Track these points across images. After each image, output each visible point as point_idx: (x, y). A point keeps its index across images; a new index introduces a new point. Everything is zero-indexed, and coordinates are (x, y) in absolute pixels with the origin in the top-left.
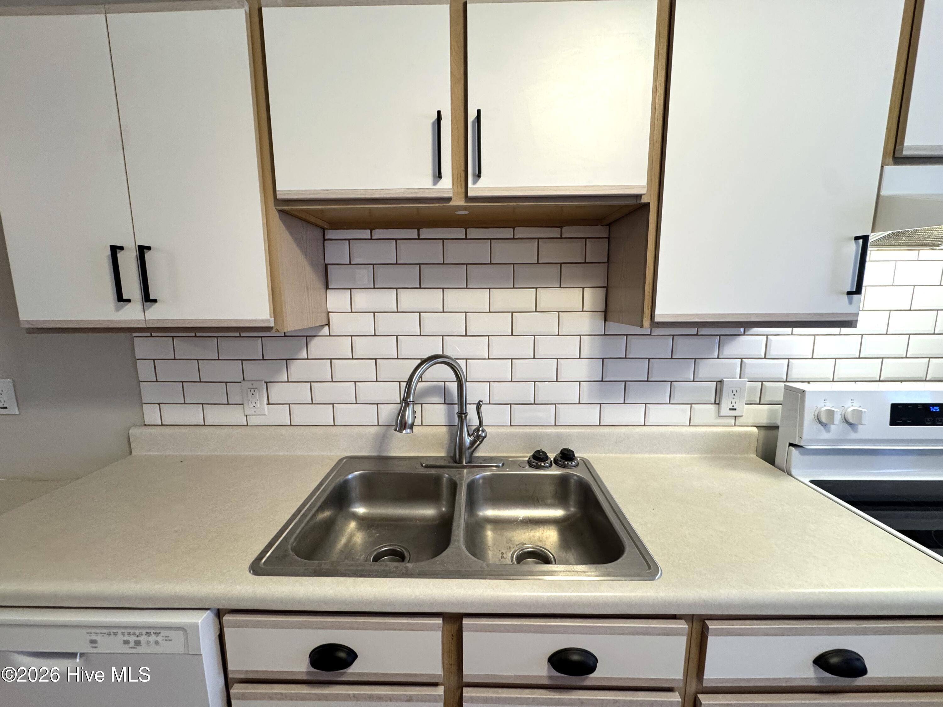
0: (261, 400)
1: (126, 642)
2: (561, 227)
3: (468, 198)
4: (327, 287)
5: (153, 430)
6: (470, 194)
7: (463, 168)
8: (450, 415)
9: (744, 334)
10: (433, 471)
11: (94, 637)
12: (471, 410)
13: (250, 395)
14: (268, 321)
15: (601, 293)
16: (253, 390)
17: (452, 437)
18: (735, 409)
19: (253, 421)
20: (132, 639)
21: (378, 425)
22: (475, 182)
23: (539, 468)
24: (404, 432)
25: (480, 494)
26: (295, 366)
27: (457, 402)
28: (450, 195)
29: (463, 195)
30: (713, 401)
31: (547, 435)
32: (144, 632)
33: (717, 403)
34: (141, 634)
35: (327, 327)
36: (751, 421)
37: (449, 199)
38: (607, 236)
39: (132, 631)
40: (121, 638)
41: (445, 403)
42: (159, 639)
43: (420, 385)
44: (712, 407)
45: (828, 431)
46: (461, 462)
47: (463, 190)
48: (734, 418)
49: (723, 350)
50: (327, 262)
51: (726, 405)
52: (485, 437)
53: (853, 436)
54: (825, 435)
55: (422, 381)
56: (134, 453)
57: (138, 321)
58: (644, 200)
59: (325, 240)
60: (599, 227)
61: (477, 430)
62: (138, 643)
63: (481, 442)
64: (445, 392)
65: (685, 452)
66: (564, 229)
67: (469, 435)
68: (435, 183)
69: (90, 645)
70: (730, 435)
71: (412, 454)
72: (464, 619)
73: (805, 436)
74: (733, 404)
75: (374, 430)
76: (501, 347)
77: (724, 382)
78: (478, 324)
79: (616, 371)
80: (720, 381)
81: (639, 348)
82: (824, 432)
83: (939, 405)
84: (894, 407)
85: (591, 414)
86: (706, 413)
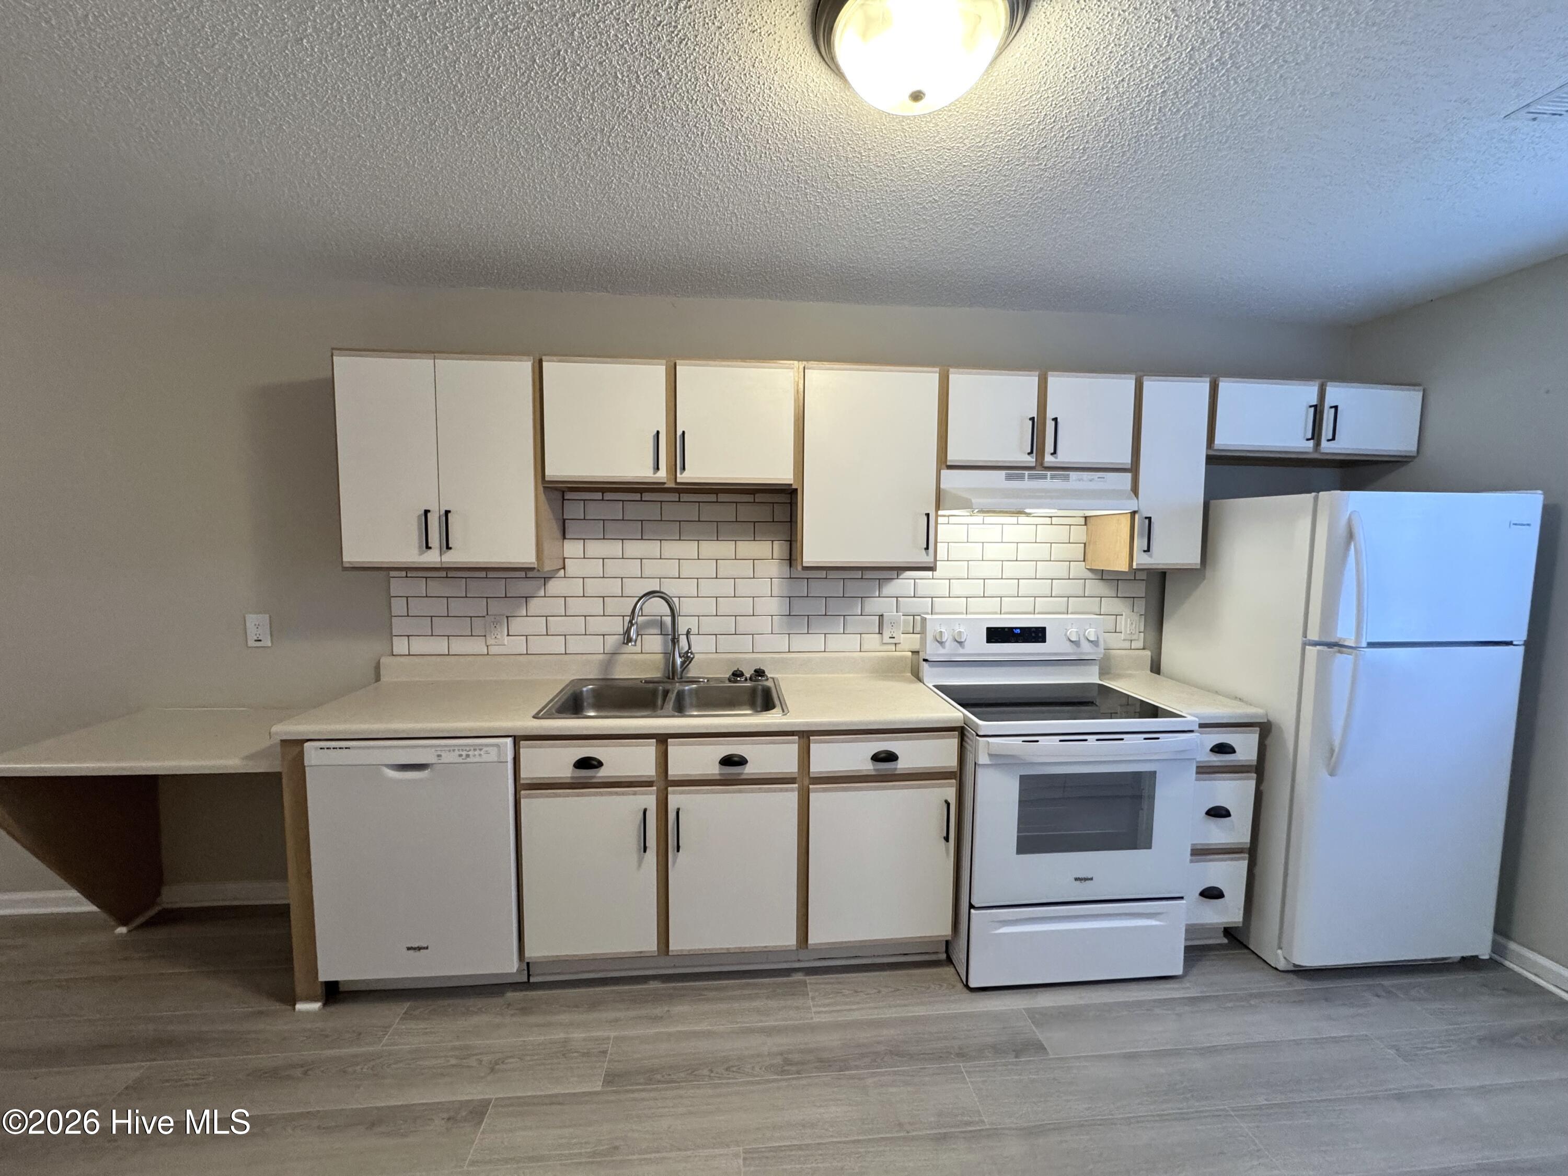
0: (502, 632)
1: (460, 756)
2: (754, 495)
3: (677, 483)
4: (564, 538)
5: (402, 659)
6: (678, 481)
7: (673, 463)
8: (665, 644)
9: (898, 577)
10: (651, 685)
11: (439, 753)
12: (683, 640)
13: (493, 626)
14: (534, 563)
15: (786, 545)
16: (496, 623)
17: (667, 661)
18: (894, 638)
19: (493, 650)
20: (464, 753)
21: (604, 653)
22: (681, 473)
23: (736, 681)
24: (630, 644)
25: (687, 701)
26: (533, 603)
27: (670, 633)
28: (665, 481)
29: (673, 481)
30: (877, 631)
31: (745, 659)
32: (472, 749)
33: (880, 633)
34: (470, 750)
35: (563, 571)
36: (907, 647)
37: (664, 483)
38: (789, 501)
39: (464, 748)
40: (457, 753)
41: (661, 634)
42: (482, 753)
43: (640, 618)
44: (877, 636)
45: (944, 647)
46: (673, 678)
47: (674, 477)
48: (893, 645)
49: (882, 591)
50: (565, 517)
51: (887, 634)
52: (692, 659)
53: (961, 651)
54: (942, 651)
55: (642, 616)
56: (383, 679)
57: (436, 563)
58: (794, 487)
59: (564, 499)
60: (783, 495)
61: (687, 652)
62: (468, 756)
63: (690, 662)
64: (662, 624)
65: (857, 672)
66: (756, 496)
67: (680, 657)
68: (655, 473)
69: (436, 758)
70: (889, 659)
71: (633, 677)
72: (669, 740)
73: (928, 652)
74: (893, 633)
75: (601, 657)
76: (708, 587)
77: (885, 617)
78: (689, 569)
79: (800, 607)
80: (882, 615)
81: (818, 588)
82: (941, 648)
83: (1021, 628)
84: (989, 630)
85: (782, 643)
86: (872, 641)
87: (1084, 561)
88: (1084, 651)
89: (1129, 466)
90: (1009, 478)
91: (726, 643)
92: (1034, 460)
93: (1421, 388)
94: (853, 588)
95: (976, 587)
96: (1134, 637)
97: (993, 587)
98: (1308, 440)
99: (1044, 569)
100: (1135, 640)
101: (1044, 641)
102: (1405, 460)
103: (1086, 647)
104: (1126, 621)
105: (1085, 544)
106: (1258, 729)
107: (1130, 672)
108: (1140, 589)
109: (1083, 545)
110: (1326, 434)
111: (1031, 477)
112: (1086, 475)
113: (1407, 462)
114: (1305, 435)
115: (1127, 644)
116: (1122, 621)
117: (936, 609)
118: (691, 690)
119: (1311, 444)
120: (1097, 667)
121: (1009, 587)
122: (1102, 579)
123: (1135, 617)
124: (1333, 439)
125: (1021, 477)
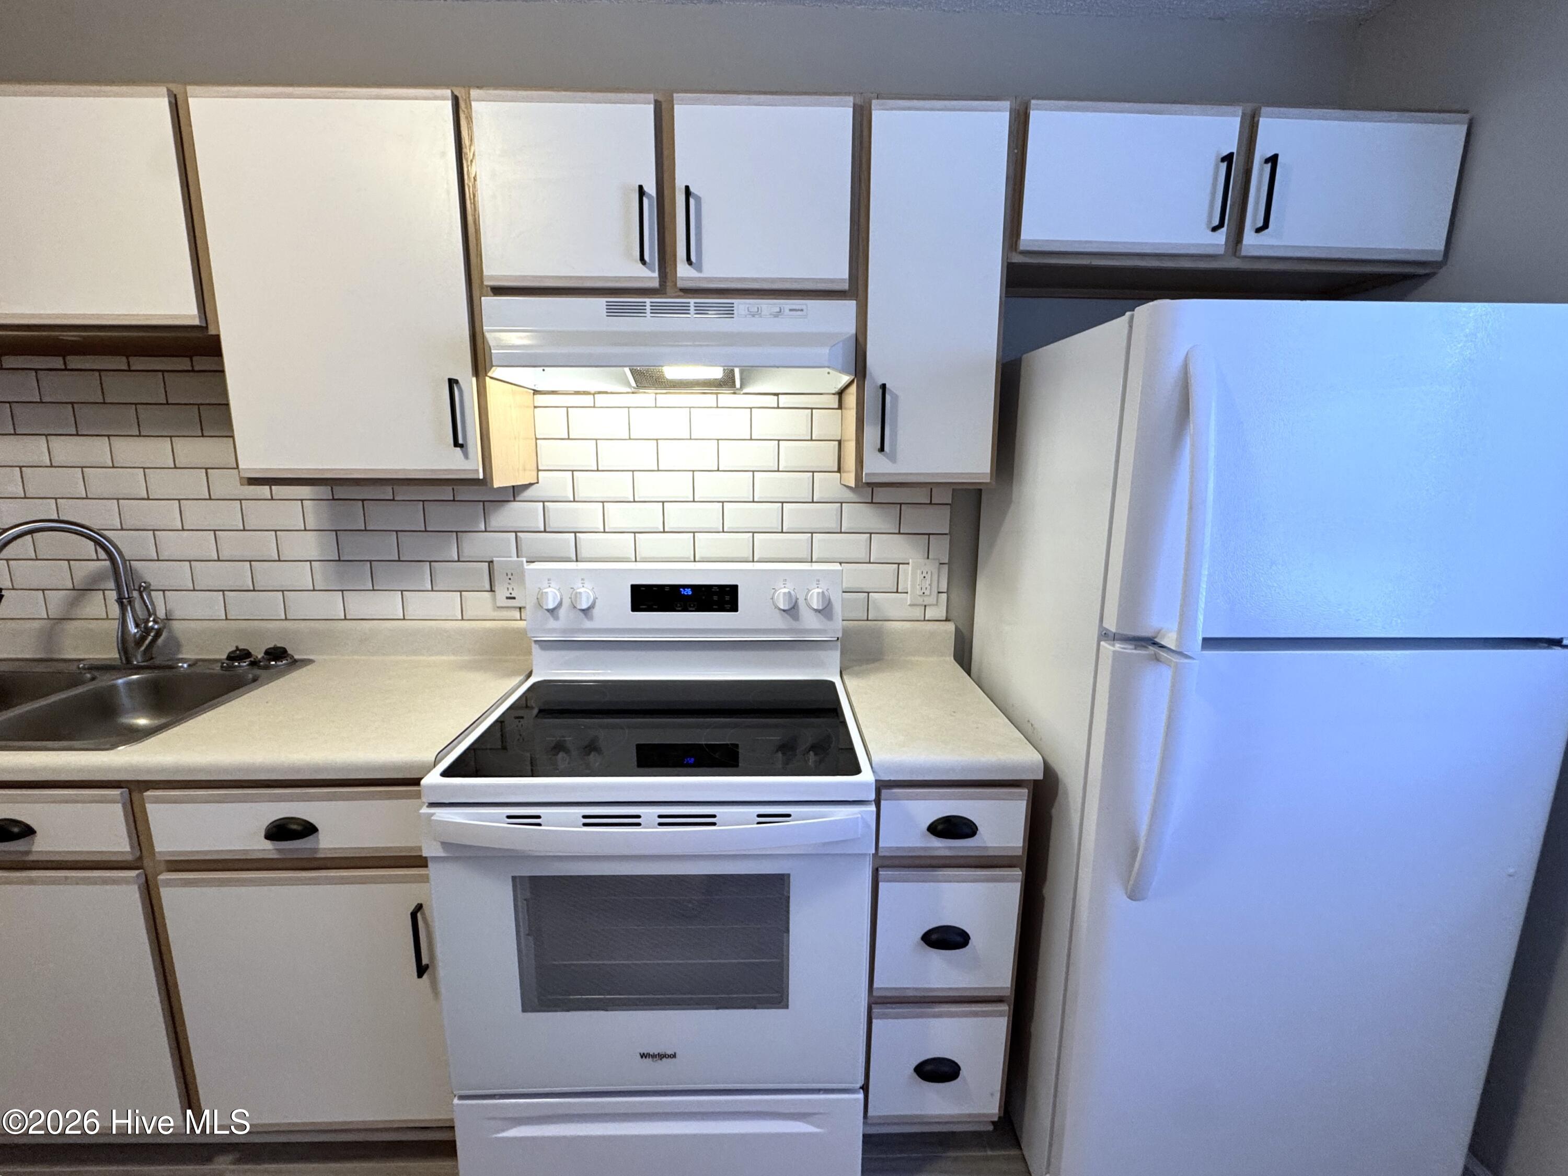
9: (514, 501)
18: (514, 598)
30: (487, 587)
33: (492, 590)
44: (487, 595)
45: (556, 618)
46: (130, 662)
48: (518, 610)
49: (489, 522)
51: (502, 593)
52: (160, 631)
53: (588, 624)
54: (552, 624)
63: (156, 636)
65: (453, 654)
67: (137, 626)
74: (511, 591)
75: (42, 624)
76: (196, 514)
77: (495, 563)
78: (163, 483)
79: (355, 547)
80: (492, 562)
81: (382, 517)
82: (551, 620)
83: (694, 588)
84: (635, 589)
85: (333, 605)
86: (480, 602)
87: (839, 471)
88: (808, 627)
89: (846, 286)
90: (612, 311)
91: (241, 605)
92: (656, 274)
93: (1466, 117)
94: (440, 517)
95: (650, 516)
96: (928, 601)
97: (677, 516)
98: (1214, 229)
99: (766, 485)
100: (930, 605)
101: (735, 608)
102: (1421, 271)
103: (810, 621)
104: (914, 573)
105: (840, 442)
106: (1025, 791)
107: (916, 658)
108: (940, 521)
109: (836, 443)
110: (1254, 220)
111: (656, 310)
112: (768, 305)
113: (1428, 276)
114: (1210, 221)
115: (918, 613)
116: (907, 571)
117: (583, 553)
118: (129, 684)
119: (1221, 238)
120: (838, 653)
121: (708, 516)
122: (872, 503)
123: (931, 567)
124: (1266, 225)
125: (638, 310)
